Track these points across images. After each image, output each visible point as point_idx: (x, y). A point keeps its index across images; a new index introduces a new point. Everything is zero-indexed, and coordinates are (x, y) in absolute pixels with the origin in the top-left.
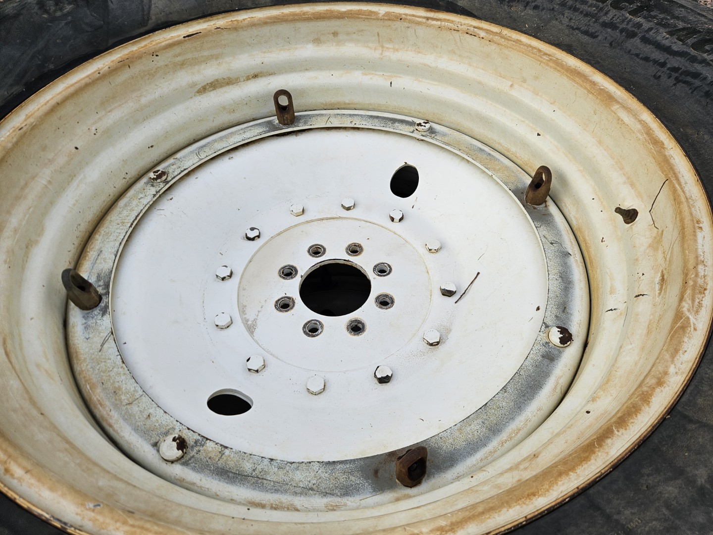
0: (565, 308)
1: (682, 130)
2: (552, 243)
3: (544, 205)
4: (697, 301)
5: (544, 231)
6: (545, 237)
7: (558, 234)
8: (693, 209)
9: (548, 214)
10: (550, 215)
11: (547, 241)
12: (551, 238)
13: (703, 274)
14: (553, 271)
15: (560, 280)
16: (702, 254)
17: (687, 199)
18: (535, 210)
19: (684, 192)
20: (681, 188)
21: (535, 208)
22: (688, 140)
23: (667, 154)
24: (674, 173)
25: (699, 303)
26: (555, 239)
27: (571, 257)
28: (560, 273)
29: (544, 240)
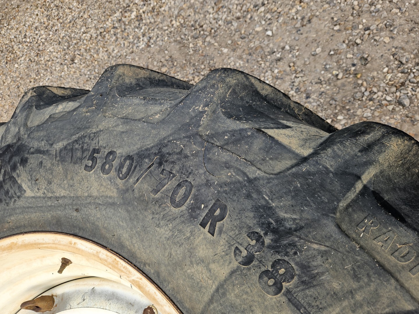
0: (130, 304)
1: (5, 230)
2: (84, 300)
3: (55, 298)
4: (122, 268)
5: (74, 303)
6: (78, 304)
7: (77, 292)
8: (62, 243)
9: (62, 296)
10: (63, 295)
11: (82, 303)
12: (80, 300)
13: (105, 256)
14: (104, 305)
15: (110, 301)
16: (92, 251)
17: (54, 244)
18: (58, 305)
19: (49, 244)
20: (46, 244)
21: (56, 306)
22: (13, 229)
23: (20, 243)
24: (35, 244)
25: (124, 268)
26: (81, 296)
27: (96, 288)
28: (105, 300)
29: (80, 306)
